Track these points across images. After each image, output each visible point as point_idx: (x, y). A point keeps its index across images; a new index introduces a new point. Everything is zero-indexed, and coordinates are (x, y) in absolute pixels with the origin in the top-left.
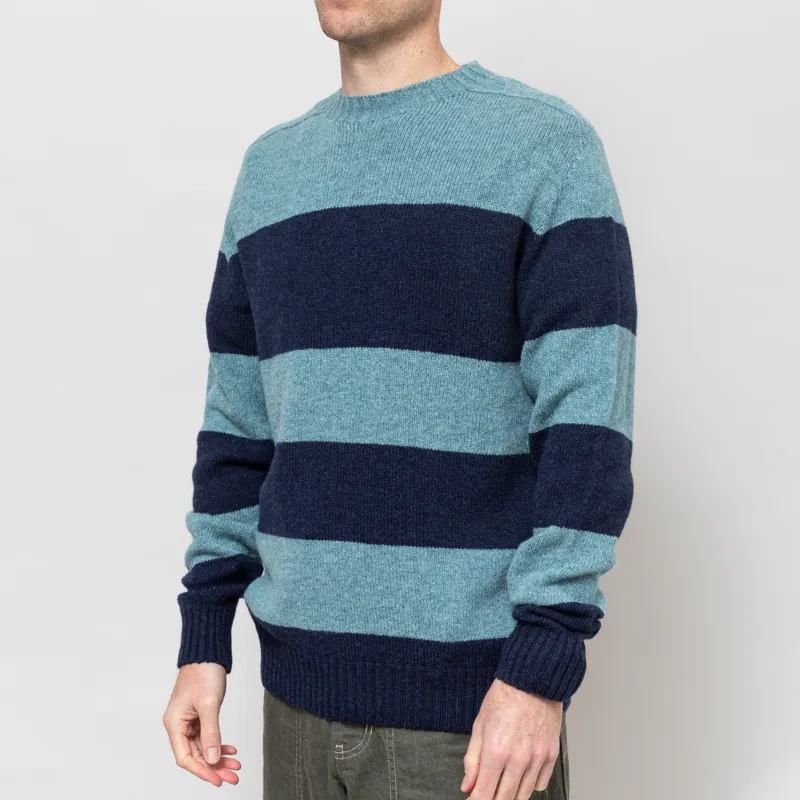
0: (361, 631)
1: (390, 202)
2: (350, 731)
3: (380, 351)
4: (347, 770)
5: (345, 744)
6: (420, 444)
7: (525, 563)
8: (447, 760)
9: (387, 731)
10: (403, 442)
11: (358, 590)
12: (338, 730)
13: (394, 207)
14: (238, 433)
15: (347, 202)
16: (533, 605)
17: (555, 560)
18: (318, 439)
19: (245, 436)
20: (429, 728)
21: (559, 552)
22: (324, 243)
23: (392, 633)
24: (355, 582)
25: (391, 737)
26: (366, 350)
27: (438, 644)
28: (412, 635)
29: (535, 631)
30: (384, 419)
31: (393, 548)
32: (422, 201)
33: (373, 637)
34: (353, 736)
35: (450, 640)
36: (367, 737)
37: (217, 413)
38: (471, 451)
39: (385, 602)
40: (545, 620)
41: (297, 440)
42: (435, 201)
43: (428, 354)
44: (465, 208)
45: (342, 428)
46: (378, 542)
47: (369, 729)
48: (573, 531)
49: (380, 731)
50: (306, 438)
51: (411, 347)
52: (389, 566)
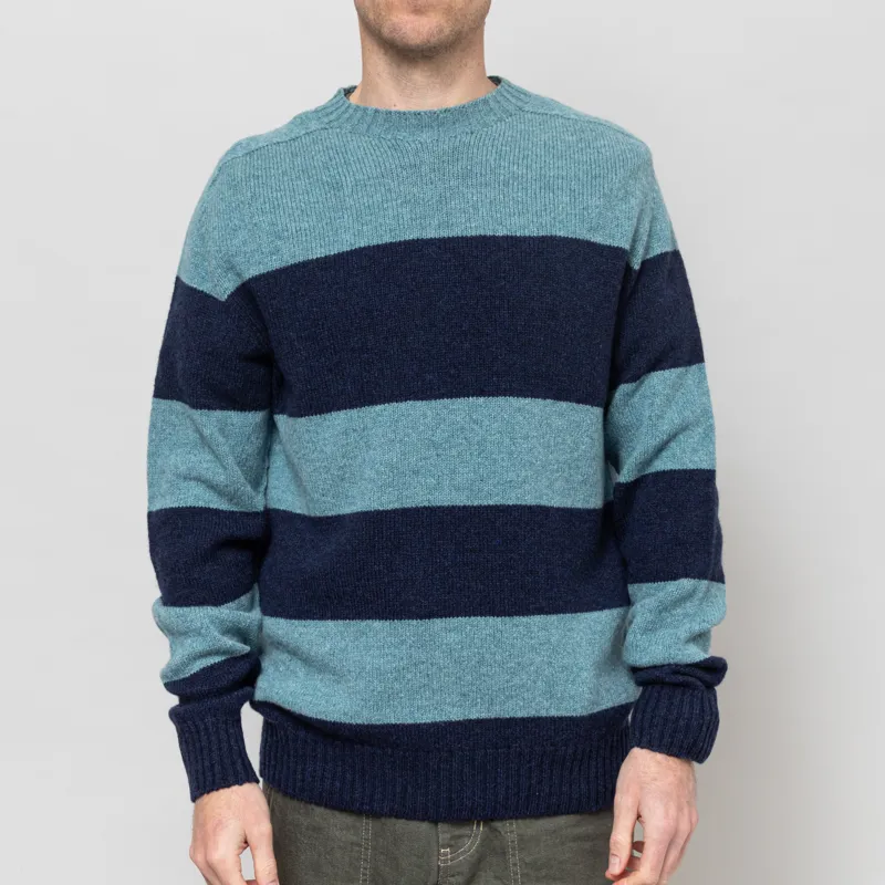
0: (484, 715)
1: (490, 233)
2: (458, 831)
3: (501, 400)
4: (453, 876)
5: (450, 846)
6: (544, 502)
7: (653, 622)
8: (571, 844)
9: (507, 823)
10: (530, 500)
11: (484, 670)
12: (445, 832)
13: (494, 238)
14: (224, 506)
15: (431, 233)
16: (677, 665)
17: (686, 615)
18: (426, 504)
19: (235, 509)
20: (556, 813)
21: (689, 607)
22: (413, 279)
23: (520, 714)
24: (481, 662)
25: (511, 830)
26: (482, 400)
27: (571, 719)
28: (543, 714)
29: (678, 692)
30: (512, 476)
31: (524, 619)
32: (527, 233)
33: (496, 720)
34: (460, 837)
35: (585, 713)
36: (476, 836)
37: (193, 484)
38: (579, 505)
39: (516, 680)
40: (691, 679)
41: (397, 506)
42: (542, 233)
43: (549, 401)
44: (577, 241)
45: (458, 489)
46: (510, 614)
47: (478, 825)
48: (705, 583)
49: (498, 825)
50: (409, 504)
51: (534, 395)
52: (521, 639)
